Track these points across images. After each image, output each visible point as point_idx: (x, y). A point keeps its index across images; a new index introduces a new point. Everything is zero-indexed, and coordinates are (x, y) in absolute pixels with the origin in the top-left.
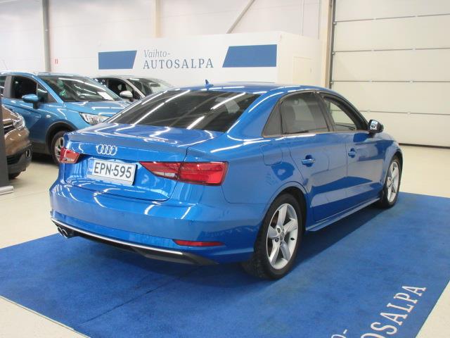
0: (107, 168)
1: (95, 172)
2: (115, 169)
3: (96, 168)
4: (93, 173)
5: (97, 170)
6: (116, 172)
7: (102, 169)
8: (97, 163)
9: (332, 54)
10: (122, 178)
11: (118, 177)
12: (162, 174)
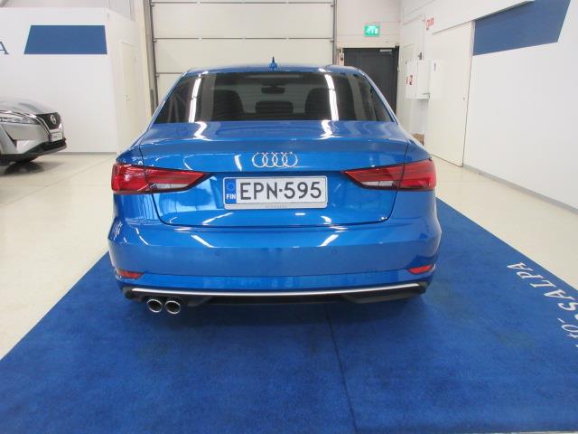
0: (269, 188)
1: (242, 198)
2: (287, 188)
3: (243, 191)
4: (239, 200)
5: (245, 195)
6: (289, 193)
7: (256, 191)
8: (242, 184)
9: (152, 41)
10: (302, 200)
11: (296, 199)
12: (375, 184)
